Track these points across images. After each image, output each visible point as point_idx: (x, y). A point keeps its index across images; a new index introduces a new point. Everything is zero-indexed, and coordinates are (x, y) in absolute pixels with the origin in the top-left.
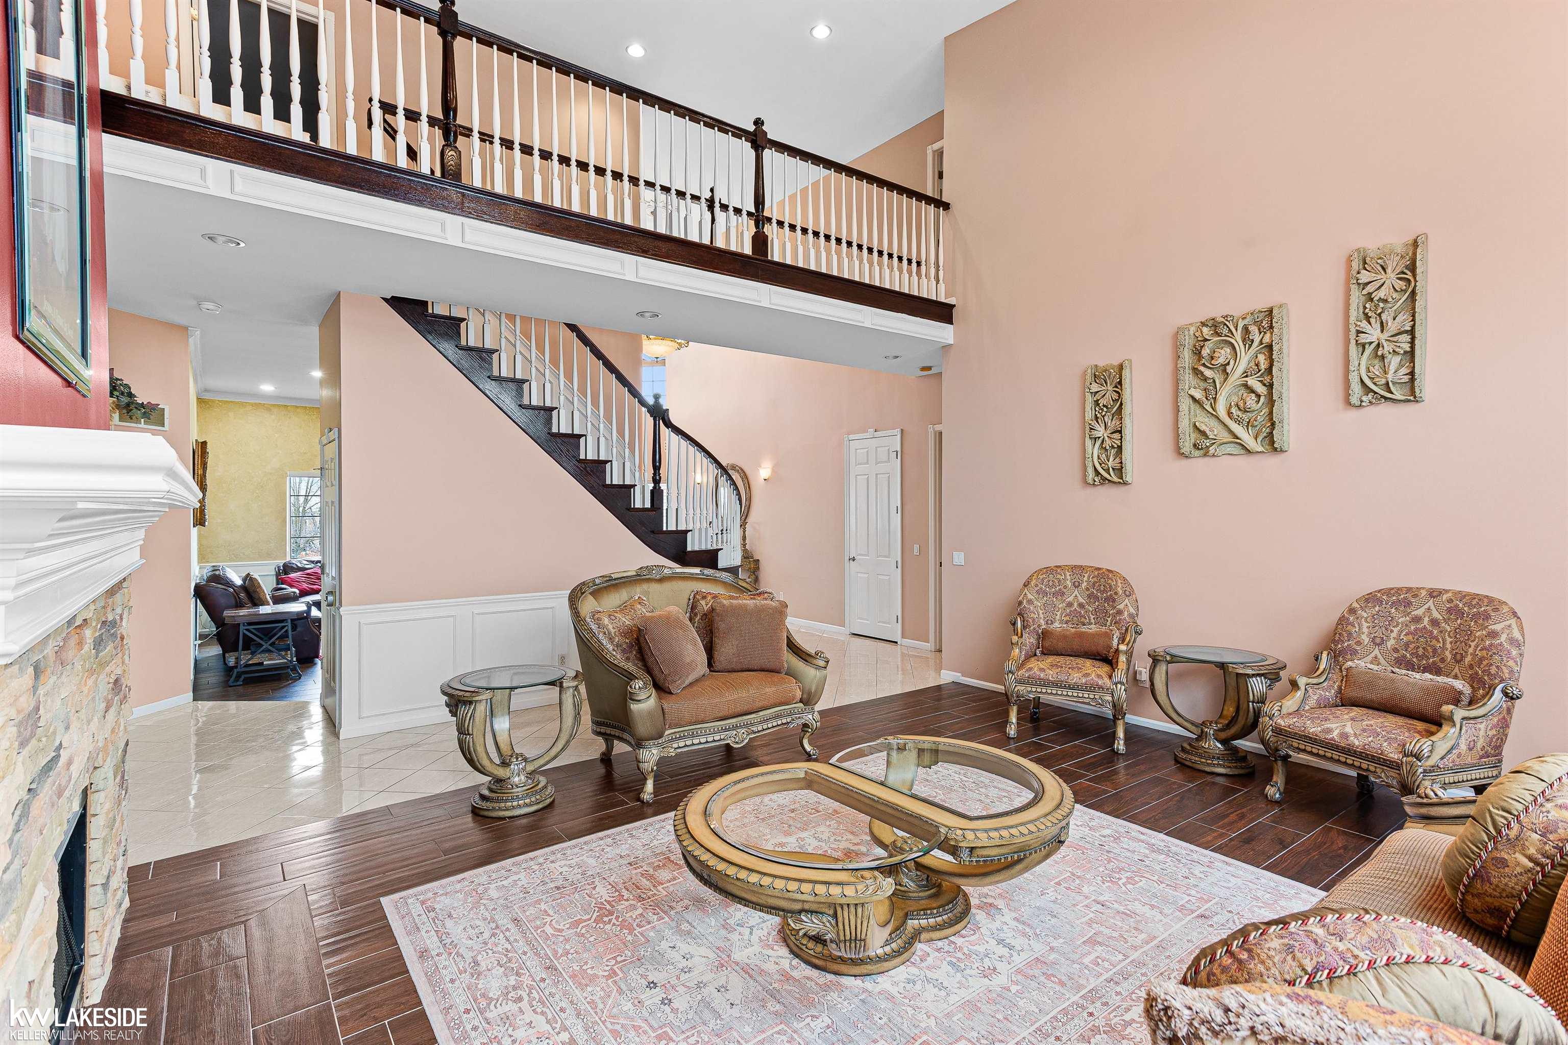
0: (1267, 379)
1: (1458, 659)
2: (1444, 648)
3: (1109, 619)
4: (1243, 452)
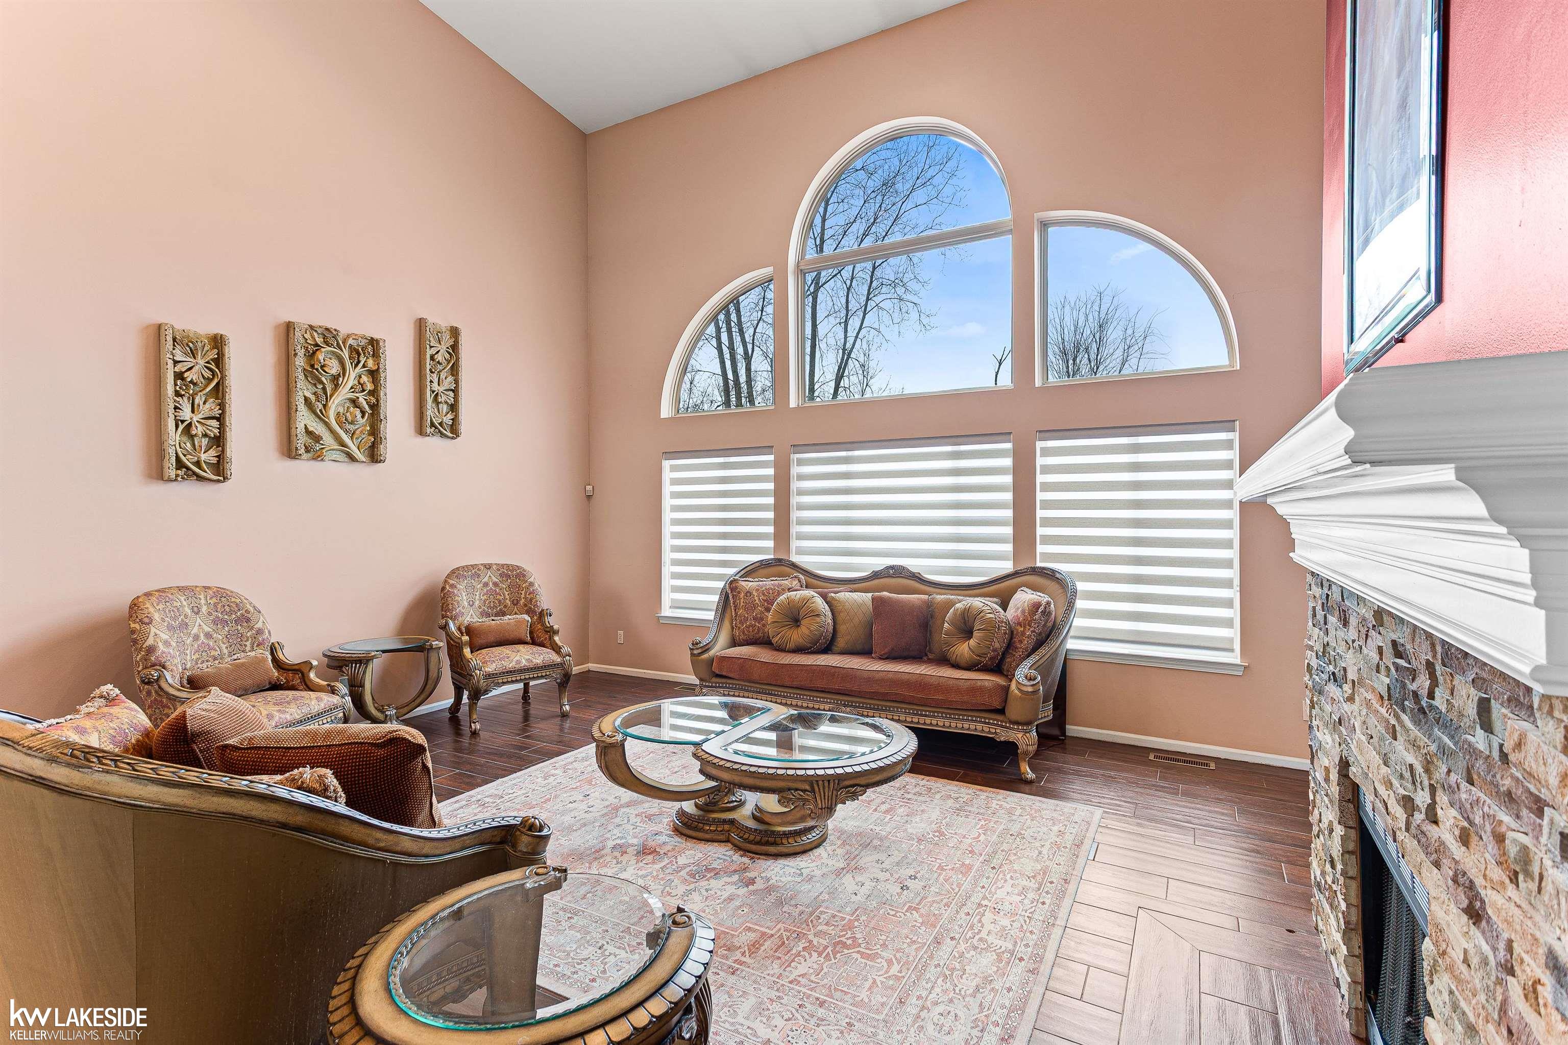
0: (373, 400)
1: (515, 603)
2: (505, 599)
3: (248, 643)
4: (346, 459)
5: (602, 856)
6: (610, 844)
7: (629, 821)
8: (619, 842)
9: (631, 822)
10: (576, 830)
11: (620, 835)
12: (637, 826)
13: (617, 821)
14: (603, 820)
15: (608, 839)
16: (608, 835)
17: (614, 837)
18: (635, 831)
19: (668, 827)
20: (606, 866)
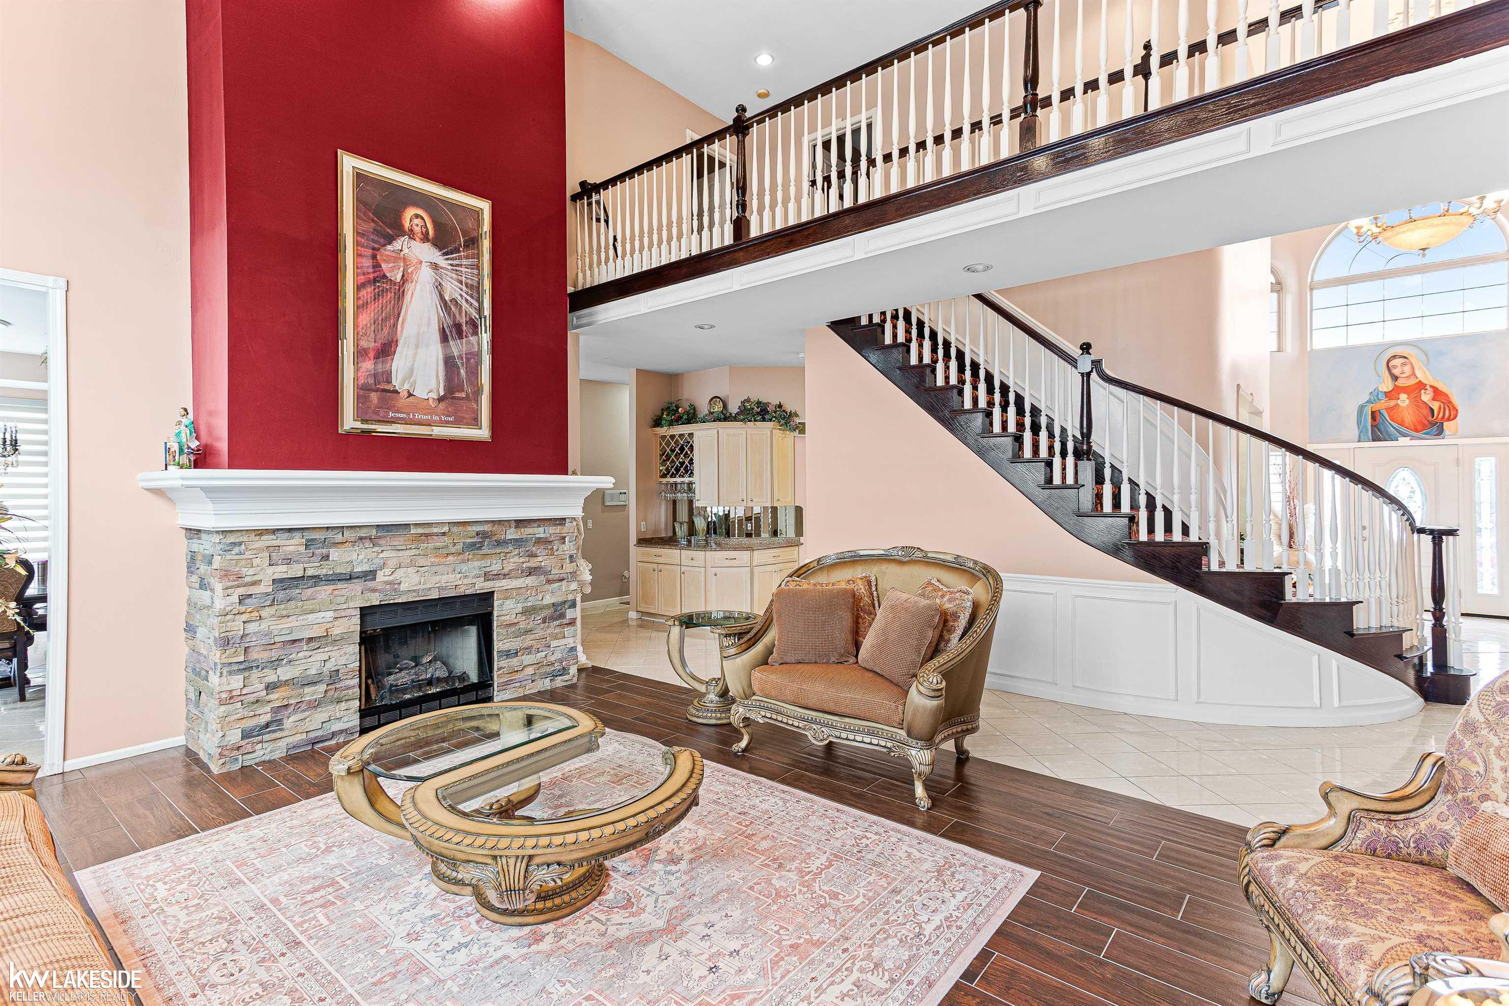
5: (693, 851)
6: (683, 866)
7: (656, 901)
8: (673, 868)
9: (654, 896)
10: (723, 891)
11: (671, 878)
12: (647, 889)
13: (672, 903)
14: (690, 904)
15: (685, 873)
16: (685, 878)
17: (678, 874)
18: (652, 882)
19: (612, 884)
20: (690, 840)
